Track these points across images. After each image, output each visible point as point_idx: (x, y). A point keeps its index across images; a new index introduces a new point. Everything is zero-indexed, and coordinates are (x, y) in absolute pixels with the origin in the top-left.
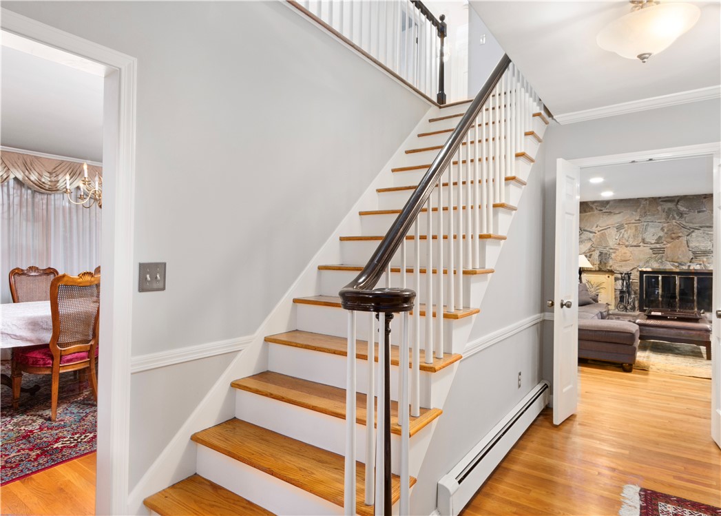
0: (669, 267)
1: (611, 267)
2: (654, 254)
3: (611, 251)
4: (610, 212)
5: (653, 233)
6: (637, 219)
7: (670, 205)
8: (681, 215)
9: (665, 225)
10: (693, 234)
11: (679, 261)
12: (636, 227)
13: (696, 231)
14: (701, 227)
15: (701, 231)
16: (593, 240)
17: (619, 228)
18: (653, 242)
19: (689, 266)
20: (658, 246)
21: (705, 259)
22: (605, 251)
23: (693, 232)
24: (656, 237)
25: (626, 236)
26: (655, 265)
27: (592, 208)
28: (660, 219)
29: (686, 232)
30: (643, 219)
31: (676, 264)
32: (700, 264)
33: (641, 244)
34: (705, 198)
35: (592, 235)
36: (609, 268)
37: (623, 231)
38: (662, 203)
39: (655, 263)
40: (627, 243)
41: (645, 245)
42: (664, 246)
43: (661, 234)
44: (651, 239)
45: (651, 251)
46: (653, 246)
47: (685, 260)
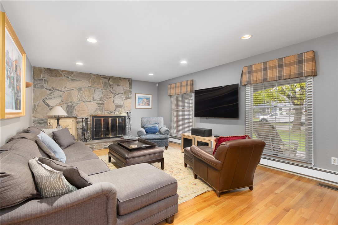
0: (106, 114)
1: (75, 114)
2: (98, 106)
3: (74, 104)
4: (74, 79)
5: (98, 95)
6: (90, 86)
7: (106, 80)
8: (111, 86)
9: (104, 91)
10: (116, 97)
11: (110, 110)
12: (89, 90)
13: (117, 95)
14: (119, 93)
15: (119, 96)
16: (63, 97)
17: (80, 90)
18: (98, 100)
19: (114, 113)
20: (100, 102)
21: (120, 110)
22: (70, 104)
23: (116, 95)
24: (99, 97)
25: (84, 95)
26: (99, 113)
27: (61, 75)
28: (101, 87)
29: (112, 95)
30: (93, 86)
31: (109, 112)
32: (119, 112)
33: (92, 101)
34: (120, 79)
35: (61, 93)
36: (73, 115)
37: (81, 92)
38: (102, 79)
39: (99, 111)
40: (84, 100)
41: (94, 101)
42: (103, 102)
43: (102, 96)
44: (97, 98)
45: (97, 105)
46: (98, 102)
47: (113, 110)
